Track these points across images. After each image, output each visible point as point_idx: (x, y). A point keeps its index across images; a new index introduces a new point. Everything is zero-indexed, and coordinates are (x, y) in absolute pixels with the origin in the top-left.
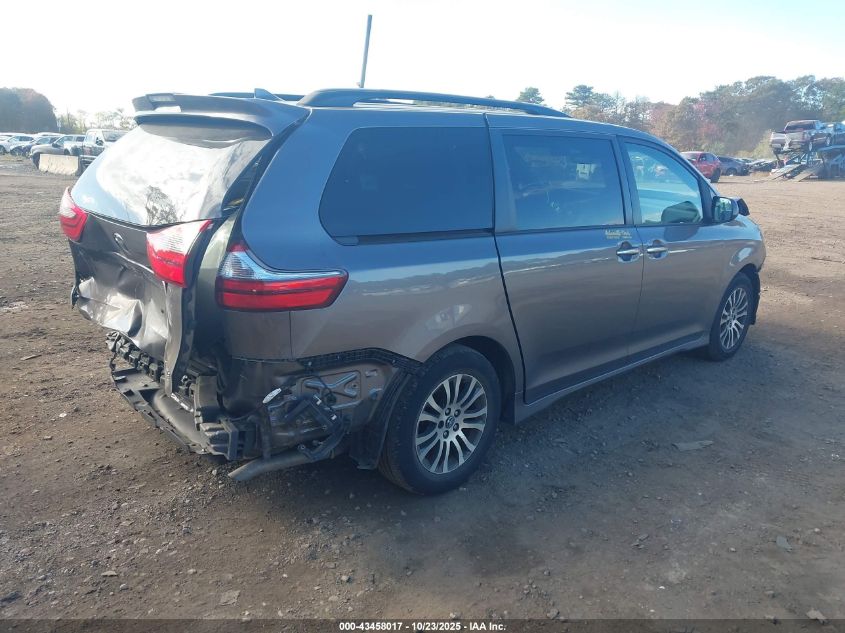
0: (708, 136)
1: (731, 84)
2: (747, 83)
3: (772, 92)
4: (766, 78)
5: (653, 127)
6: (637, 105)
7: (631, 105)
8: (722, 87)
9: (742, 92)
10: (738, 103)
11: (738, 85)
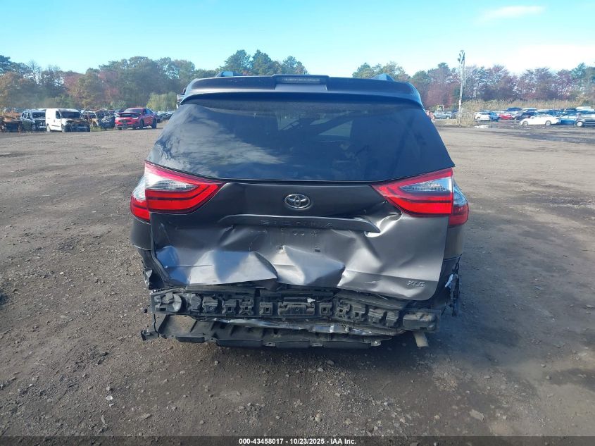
0: (113, 96)
1: (120, 60)
2: (130, 60)
3: (147, 68)
4: (142, 58)
5: (69, 90)
6: (51, 73)
7: (45, 73)
8: (114, 63)
9: (128, 66)
10: (128, 74)
11: (124, 61)
